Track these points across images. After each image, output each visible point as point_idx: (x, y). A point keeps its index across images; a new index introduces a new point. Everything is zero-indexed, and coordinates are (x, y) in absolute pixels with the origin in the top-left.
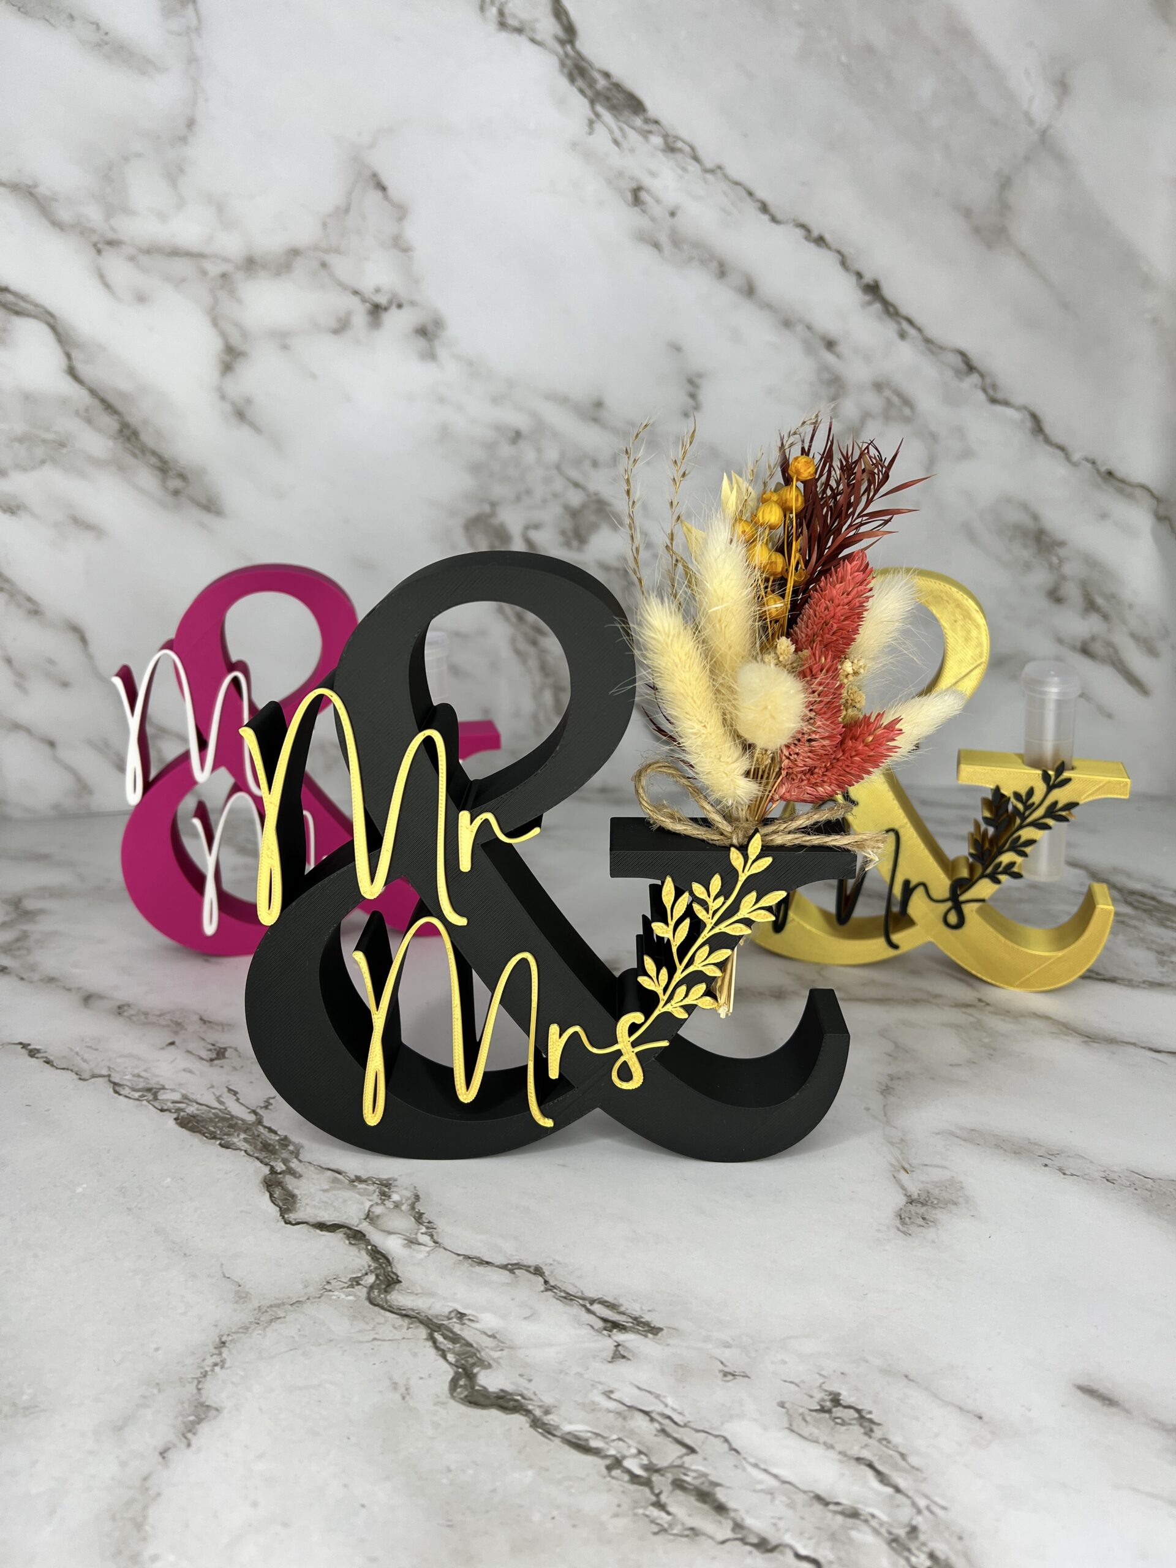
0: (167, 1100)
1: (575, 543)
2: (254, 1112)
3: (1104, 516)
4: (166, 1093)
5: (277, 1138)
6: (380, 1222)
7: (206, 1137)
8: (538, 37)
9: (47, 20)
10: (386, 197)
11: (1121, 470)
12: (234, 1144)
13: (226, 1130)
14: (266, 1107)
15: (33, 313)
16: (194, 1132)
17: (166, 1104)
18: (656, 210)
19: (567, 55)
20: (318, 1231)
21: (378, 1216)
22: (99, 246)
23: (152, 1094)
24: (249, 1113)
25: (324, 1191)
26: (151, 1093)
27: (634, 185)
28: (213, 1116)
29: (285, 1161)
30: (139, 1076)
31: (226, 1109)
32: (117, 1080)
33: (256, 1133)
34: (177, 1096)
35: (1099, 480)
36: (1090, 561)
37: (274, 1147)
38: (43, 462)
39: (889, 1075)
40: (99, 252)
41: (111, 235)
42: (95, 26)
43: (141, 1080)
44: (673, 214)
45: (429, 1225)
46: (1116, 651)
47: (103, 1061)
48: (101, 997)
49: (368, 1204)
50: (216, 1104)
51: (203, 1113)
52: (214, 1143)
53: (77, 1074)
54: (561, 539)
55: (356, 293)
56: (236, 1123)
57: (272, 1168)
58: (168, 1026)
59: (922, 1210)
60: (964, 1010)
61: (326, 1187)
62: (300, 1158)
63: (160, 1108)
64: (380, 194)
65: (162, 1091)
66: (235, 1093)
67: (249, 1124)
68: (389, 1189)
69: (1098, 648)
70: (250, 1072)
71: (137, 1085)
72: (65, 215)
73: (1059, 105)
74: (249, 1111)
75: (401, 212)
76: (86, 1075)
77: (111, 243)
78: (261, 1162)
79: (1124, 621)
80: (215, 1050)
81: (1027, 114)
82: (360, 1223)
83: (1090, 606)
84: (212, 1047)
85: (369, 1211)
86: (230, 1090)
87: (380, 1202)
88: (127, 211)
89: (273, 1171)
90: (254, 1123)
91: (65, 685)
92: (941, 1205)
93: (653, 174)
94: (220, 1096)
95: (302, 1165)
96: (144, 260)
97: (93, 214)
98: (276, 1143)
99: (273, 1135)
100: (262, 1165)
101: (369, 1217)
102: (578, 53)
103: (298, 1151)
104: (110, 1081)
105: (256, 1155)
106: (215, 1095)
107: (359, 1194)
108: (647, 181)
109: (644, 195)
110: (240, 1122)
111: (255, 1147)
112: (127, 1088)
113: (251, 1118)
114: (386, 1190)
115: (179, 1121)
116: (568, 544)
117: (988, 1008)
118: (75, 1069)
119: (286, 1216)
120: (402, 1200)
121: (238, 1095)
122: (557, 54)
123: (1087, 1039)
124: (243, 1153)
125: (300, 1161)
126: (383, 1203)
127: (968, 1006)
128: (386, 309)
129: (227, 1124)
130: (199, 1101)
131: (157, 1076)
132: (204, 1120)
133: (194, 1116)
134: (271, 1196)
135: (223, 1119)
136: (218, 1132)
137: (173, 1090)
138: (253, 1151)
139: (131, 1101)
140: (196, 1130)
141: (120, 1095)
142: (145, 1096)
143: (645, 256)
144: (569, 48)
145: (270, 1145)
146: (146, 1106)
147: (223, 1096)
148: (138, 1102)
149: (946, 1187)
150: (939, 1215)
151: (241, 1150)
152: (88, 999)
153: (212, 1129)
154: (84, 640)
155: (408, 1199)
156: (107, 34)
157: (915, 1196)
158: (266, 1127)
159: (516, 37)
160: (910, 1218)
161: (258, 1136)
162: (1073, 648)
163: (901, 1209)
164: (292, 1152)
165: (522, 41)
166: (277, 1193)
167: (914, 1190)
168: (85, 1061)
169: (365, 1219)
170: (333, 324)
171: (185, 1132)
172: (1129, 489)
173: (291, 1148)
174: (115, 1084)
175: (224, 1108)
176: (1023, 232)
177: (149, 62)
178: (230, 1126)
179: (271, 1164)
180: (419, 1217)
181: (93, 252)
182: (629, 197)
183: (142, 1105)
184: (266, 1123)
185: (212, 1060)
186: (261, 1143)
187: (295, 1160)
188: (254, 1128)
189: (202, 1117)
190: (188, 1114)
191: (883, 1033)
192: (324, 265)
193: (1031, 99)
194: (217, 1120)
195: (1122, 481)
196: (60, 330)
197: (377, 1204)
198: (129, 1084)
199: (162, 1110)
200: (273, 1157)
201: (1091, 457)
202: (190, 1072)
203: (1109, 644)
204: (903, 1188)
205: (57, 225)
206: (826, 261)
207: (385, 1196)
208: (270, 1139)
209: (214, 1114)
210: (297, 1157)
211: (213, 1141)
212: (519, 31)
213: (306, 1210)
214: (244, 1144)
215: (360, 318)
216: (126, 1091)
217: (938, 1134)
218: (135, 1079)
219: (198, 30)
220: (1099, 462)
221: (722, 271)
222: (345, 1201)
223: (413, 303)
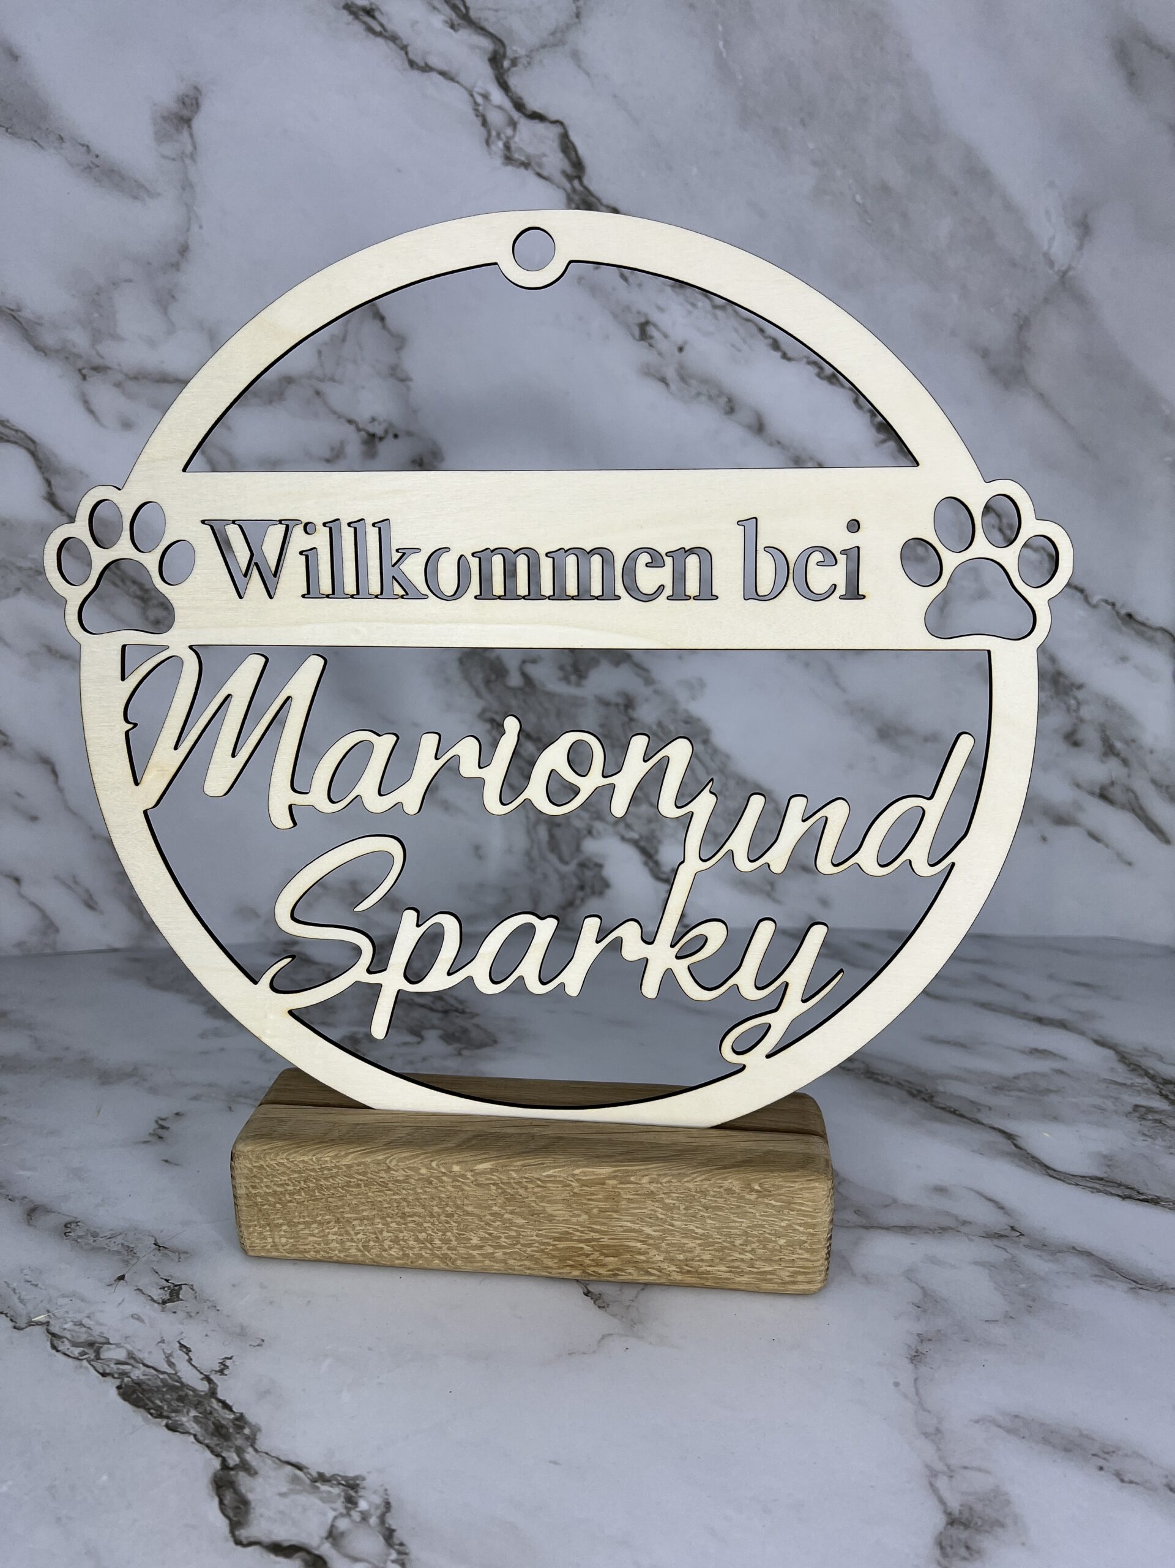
0: (110, 1360)
1: (573, 678)
2: (208, 1379)
3: (1124, 659)
4: (110, 1349)
5: (232, 1416)
6: (345, 1542)
7: (151, 1414)
8: (545, 174)
9: (36, 141)
10: (384, 327)
11: (1144, 613)
12: (183, 1424)
13: (175, 1404)
14: (221, 1372)
15: (12, 439)
16: (138, 1407)
17: (108, 1366)
18: (662, 345)
19: (574, 190)
20: (272, 1557)
21: (342, 1534)
22: (84, 371)
23: (95, 1351)
24: (202, 1379)
25: (283, 1495)
26: (93, 1348)
27: (643, 320)
28: (160, 1384)
29: (240, 1451)
30: (81, 1324)
31: (176, 1374)
32: (55, 1329)
33: (208, 1408)
34: (121, 1355)
35: (1119, 622)
36: (1109, 705)
37: (227, 1429)
38: (18, 590)
39: (919, 1335)
40: (84, 377)
41: (98, 361)
42: (85, 148)
43: (84, 1329)
44: (681, 349)
45: (401, 1548)
46: (1136, 798)
47: (42, 1302)
48: (47, 1211)
49: (331, 1514)
50: (165, 1367)
51: (149, 1380)
52: (160, 1424)
53: (12, 1320)
54: (561, 674)
55: (350, 422)
56: (187, 1395)
57: (224, 1461)
58: (118, 1252)
59: (964, 1534)
60: (996, 1242)
61: (284, 1490)
62: (256, 1447)
63: (101, 1371)
64: (377, 324)
65: (106, 1346)
66: (188, 1351)
67: (201, 1396)
68: (356, 1492)
69: (1116, 793)
70: (206, 1321)
71: (79, 1337)
72: (49, 339)
73: (1080, 247)
74: (202, 1376)
75: (399, 342)
76: (22, 1323)
77: (96, 369)
78: (212, 1452)
79: (1145, 767)
80: (169, 1287)
81: (1046, 255)
82: (322, 1544)
83: (1109, 750)
84: (165, 1284)
85: (332, 1526)
86: (182, 1346)
87: (344, 1511)
88: (115, 337)
89: (225, 1466)
90: (206, 1394)
91: (34, 819)
92: (987, 1528)
93: (661, 310)
94: (170, 1355)
95: (257, 1456)
96: (131, 386)
97: (79, 339)
98: (231, 1424)
99: (227, 1412)
100: (213, 1457)
101: (333, 1536)
102: (586, 188)
103: (255, 1435)
104: (48, 1331)
105: (207, 1441)
106: (165, 1353)
107: (323, 1500)
108: (655, 316)
109: (651, 331)
110: (191, 1393)
111: (206, 1430)
112: (66, 1342)
113: (203, 1387)
114: (352, 1493)
115: (121, 1390)
116: (566, 679)
117: (1023, 1239)
118: (11, 1313)
119: (237, 1533)
120: (370, 1510)
121: (190, 1354)
122: (565, 190)
123: (1134, 1285)
124: (192, 1438)
125: (256, 1451)
126: (348, 1515)
127: (1001, 1236)
128: (381, 439)
129: (175, 1396)
130: (146, 1362)
131: (101, 1324)
132: (151, 1391)
133: (139, 1384)
134: (221, 1503)
135: (172, 1388)
136: (165, 1407)
137: (118, 1345)
138: (203, 1436)
139: (70, 1360)
140: (140, 1404)
141: (58, 1351)
142: (87, 1354)
143: (652, 391)
144: (576, 183)
145: (222, 1426)
146: (86, 1368)
147: (175, 1355)
148: (77, 1362)
149: (990, 1501)
150: (985, 1542)
151: (189, 1433)
152: (33, 1212)
153: (158, 1402)
154: (54, 772)
155: (377, 1507)
156: (97, 156)
157: (956, 1513)
158: (219, 1401)
159: (522, 170)
160: (951, 1547)
161: (211, 1413)
162: (1092, 793)
163: (941, 1533)
164: (247, 1438)
165: (529, 176)
166: (229, 1497)
167: (954, 1505)
168: (21, 1301)
169: (327, 1538)
170: (327, 454)
171: (126, 1406)
172: (1150, 633)
173: (247, 1431)
174: (53, 1335)
175: (173, 1372)
176: (1042, 374)
177: (141, 186)
178: (181, 1399)
179: (224, 1454)
180: (389, 1535)
181: (79, 377)
182: (637, 332)
183: (81, 1367)
184: (220, 1396)
185: (164, 1302)
186: (214, 1423)
187: (250, 1450)
188: (206, 1402)
189: (148, 1385)
190: (133, 1380)
191: (910, 1275)
192: (318, 393)
193: (1052, 239)
194: (164, 1390)
195: (1143, 624)
196: (41, 456)
197: (342, 1515)
198: (69, 1337)
199: (104, 1375)
200: (225, 1444)
201: (1111, 600)
202: (139, 1319)
203: (1129, 790)
204: (942, 1501)
205: (40, 349)
206: (841, 398)
207: (351, 1502)
208: (224, 1418)
209: (162, 1380)
210: (252, 1446)
211: (159, 1420)
212: (526, 165)
213: (261, 1526)
214: (194, 1425)
215: (354, 446)
216: (65, 1346)
217: (977, 1422)
218: (77, 1328)
219: (192, 156)
220: (1118, 605)
221: (731, 408)
222: (305, 1510)
223: (409, 434)
